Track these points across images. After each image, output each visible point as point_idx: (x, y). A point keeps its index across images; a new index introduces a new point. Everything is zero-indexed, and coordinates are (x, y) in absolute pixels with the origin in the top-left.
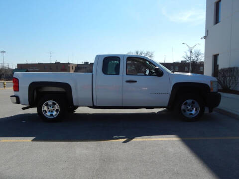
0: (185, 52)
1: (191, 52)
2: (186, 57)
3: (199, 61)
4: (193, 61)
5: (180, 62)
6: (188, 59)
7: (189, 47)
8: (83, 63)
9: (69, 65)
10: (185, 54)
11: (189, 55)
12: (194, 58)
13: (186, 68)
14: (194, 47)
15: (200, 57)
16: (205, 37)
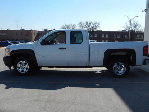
0: (126, 23)
1: (131, 23)
2: (126, 27)
3: (137, 30)
4: (132, 31)
5: (121, 31)
6: (127, 29)
7: (129, 19)
8: (43, 30)
9: (32, 32)
10: (126, 24)
11: (129, 25)
12: (132, 28)
13: (126, 36)
14: (133, 19)
15: (137, 27)
16: (146, 10)
